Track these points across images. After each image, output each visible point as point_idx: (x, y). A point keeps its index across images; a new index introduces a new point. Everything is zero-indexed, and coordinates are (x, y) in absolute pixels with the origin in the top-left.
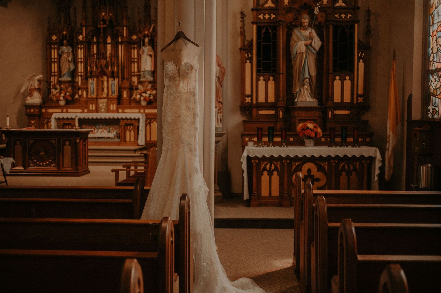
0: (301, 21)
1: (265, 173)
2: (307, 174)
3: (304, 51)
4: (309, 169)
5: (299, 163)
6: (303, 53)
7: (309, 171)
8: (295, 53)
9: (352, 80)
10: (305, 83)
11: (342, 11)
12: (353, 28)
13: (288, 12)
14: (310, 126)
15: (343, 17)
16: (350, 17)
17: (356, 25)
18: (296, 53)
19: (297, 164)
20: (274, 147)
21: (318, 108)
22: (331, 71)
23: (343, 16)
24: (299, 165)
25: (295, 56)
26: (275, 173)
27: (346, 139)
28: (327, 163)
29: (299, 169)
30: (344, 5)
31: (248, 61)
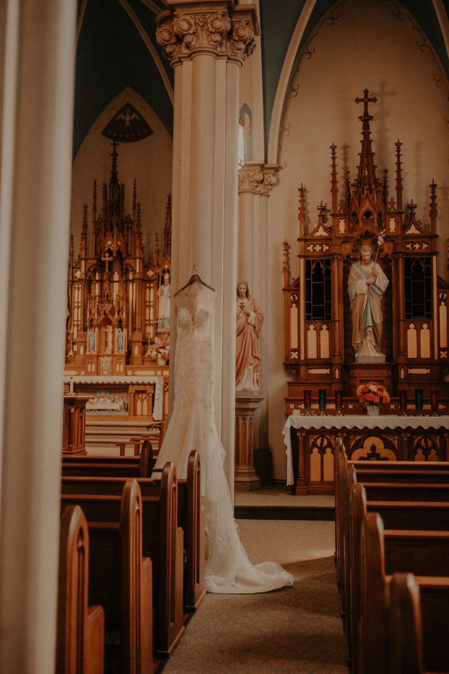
0: (361, 254)
1: (315, 450)
2: (370, 452)
3: (365, 292)
4: (373, 445)
5: (359, 438)
6: (364, 294)
7: (373, 448)
8: (354, 294)
9: (431, 328)
10: (367, 333)
11: (416, 240)
12: (429, 261)
13: (344, 242)
14: (373, 388)
15: (417, 248)
16: (426, 247)
17: (434, 258)
18: (356, 295)
19: (357, 439)
20: (327, 415)
21: (386, 365)
22: (402, 318)
23: (417, 246)
24: (360, 440)
25: (354, 299)
26: (329, 450)
27: (422, 407)
28: (396, 437)
29: (359, 445)
30: (417, 232)
31: (294, 305)
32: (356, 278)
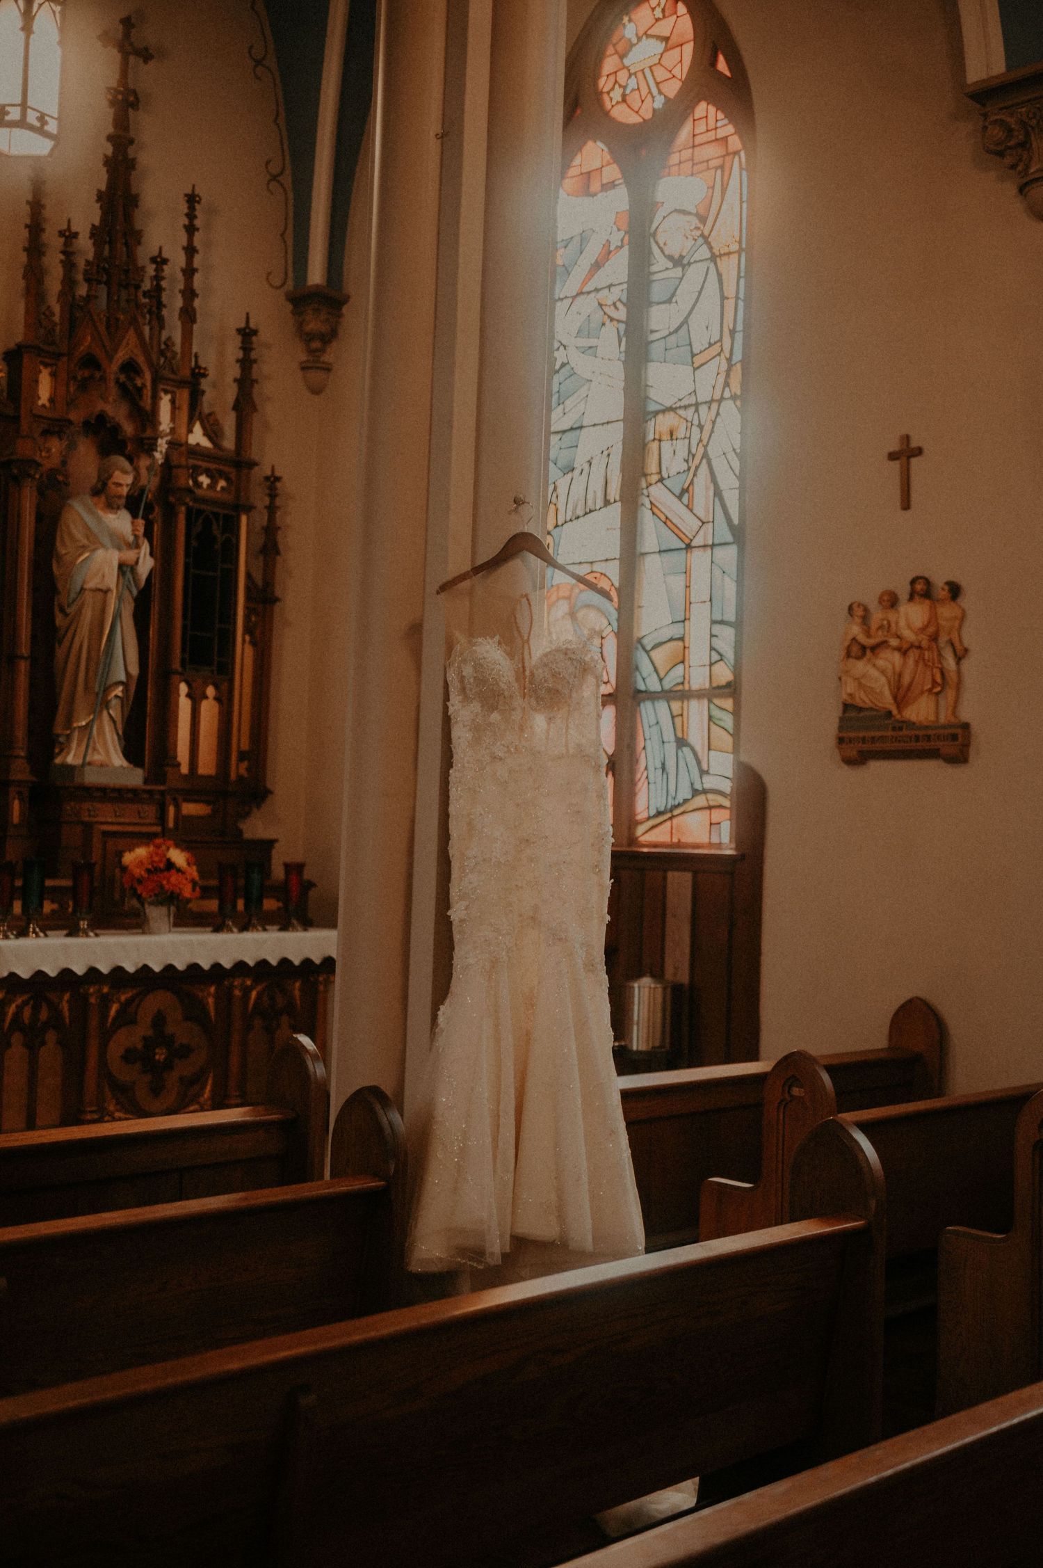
1: (17, 1039)
2: (150, 1033)
3: (113, 586)
4: (159, 1011)
5: (130, 994)
6: (106, 592)
7: (159, 1021)
8: (78, 588)
9: (225, 701)
10: (110, 701)
11: (204, 465)
12: (231, 526)
13: (46, 433)
15: (205, 486)
16: (222, 488)
17: (244, 519)
18: (82, 589)
19: (123, 998)
20: (46, 936)
21: (145, 791)
22: (176, 665)
23: (204, 480)
24: (129, 1002)
26: (51, 1037)
27: (260, 905)
28: (212, 989)
29: (127, 1018)
30: (205, 443)
32: (85, 542)
